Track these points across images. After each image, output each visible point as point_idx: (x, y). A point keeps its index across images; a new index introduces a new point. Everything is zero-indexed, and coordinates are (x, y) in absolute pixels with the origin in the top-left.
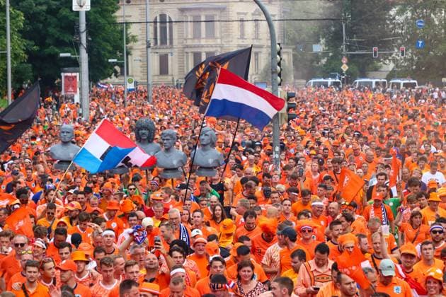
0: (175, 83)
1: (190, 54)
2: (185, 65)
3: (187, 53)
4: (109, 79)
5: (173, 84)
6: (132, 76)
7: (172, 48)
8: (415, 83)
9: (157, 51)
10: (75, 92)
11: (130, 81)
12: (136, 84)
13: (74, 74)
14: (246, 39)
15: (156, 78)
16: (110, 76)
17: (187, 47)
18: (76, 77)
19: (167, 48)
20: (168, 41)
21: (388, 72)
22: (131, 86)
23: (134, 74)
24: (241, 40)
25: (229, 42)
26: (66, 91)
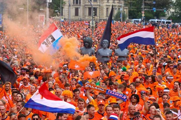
0: (80, 19)
1: (87, 8)
2: (85, 12)
3: (86, 8)
4: (55, 17)
5: (79, 19)
6: (64, 16)
7: (80, 5)
8: (170, 22)
9: (74, 6)
10: (43, 21)
11: (62, 18)
12: (65, 19)
13: (43, 15)
14: (109, 3)
15: (74, 17)
16: (55, 16)
17: (86, 5)
18: (43, 16)
19: (78, 5)
20: (79, 3)
21: (168, 17)
22: (63, 20)
23: (65, 15)
24: (107, 3)
25: (102, 4)
26: (40, 21)
